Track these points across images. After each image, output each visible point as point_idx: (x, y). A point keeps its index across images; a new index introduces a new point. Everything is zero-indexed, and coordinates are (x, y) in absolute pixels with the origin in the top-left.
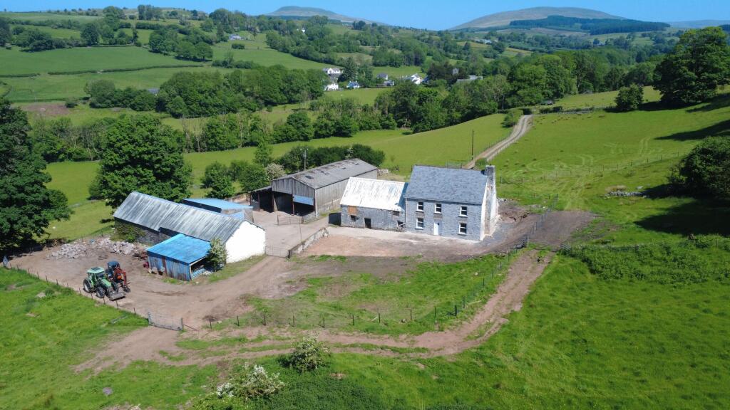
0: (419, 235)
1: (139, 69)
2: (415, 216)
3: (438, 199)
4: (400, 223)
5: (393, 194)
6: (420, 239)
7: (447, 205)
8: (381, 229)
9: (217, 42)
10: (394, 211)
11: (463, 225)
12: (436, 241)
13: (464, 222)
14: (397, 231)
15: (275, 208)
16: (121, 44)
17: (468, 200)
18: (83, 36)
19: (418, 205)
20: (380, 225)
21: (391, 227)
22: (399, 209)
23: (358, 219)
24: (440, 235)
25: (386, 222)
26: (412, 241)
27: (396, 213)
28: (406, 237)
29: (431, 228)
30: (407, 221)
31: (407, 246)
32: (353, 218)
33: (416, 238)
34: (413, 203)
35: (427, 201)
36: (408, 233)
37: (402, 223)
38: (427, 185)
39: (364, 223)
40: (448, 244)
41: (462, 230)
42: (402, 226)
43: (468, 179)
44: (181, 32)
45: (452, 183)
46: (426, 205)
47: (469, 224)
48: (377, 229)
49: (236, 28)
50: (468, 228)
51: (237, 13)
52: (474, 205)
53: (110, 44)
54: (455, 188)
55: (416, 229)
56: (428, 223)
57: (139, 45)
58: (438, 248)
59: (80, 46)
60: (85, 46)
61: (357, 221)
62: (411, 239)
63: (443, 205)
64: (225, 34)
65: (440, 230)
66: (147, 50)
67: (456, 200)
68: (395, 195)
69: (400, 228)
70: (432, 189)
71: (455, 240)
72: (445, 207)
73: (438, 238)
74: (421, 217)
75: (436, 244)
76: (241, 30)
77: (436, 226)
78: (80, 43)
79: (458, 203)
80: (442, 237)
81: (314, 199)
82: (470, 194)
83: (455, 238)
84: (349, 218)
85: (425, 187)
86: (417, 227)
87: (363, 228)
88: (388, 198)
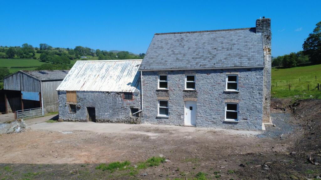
0: (162, 126)
1: (30, 67)
2: (156, 97)
3: (189, 67)
4: (134, 110)
5: (125, 73)
6: (162, 131)
7: (204, 75)
8: (108, 121)
9: (75, 59)
10: (125, 93)
11: (232, 106)
12: (190, 134)
13: (233, 101)
14: (130, 123)
15: (9, 109)
16: (26, 58)
17: (238, 64)
18: (7, 54)
19: (159, 81)
20: (106, 116)
21: (122, 117)
22: (133, 89)
23: (79, 108)
24: (195, 125)
25: (115, 110)
26: (149, 134)
27: (128, 95)
28: (140, 129)
29: (180, 115)
30: (144, 107)
31: (139, 142)
32: (74, 108)
33: (157, 130)
34: (152, 77)
35: (173, 72)
36: (146, 124)
37: (137, 110)
38: (171, 53)
39: (87, 114)
40: (211, 137)
41: (229, 115)
42: (137, 115)
43: (231, 40)
44: (58, 54)
45: (209, 48)
46: (172, 79)
47: (241, 104)
48: (104, 121)
49: (85, 54)
50: (240, 111)
51: (87, 48)
52: (249, 70)
53: (21, 58)
54: (214, 52)
55: (157, 118)
56: (174, 108)
57: (35, 58)
58: (195, 143)
59: (4, 58)
60: (7, 58)
61: (78, 112)
62: (148, 131)
63: (197, 76)
64: (79, 56)
65: (194, 118)
66: (38, 61)
67: (218, 66)
68: (129, 74)
69: (135, 118)
70: (179, 56)
71: (220, 132)
72: (200, 80)
73: (192, 130)
74: (164, 99)
75: (190, 137)
76: (88, 55)
77: (187, 111)
78: (5, 56)
79: (222, 71)
80: (197, 128)
81: (40, 93)
82: (241, 57)
83: (218, 129)
84: (68, 109)
85: (170, 56)
86: (159, 115)
87: (86, 121)
88: (119, 78)
